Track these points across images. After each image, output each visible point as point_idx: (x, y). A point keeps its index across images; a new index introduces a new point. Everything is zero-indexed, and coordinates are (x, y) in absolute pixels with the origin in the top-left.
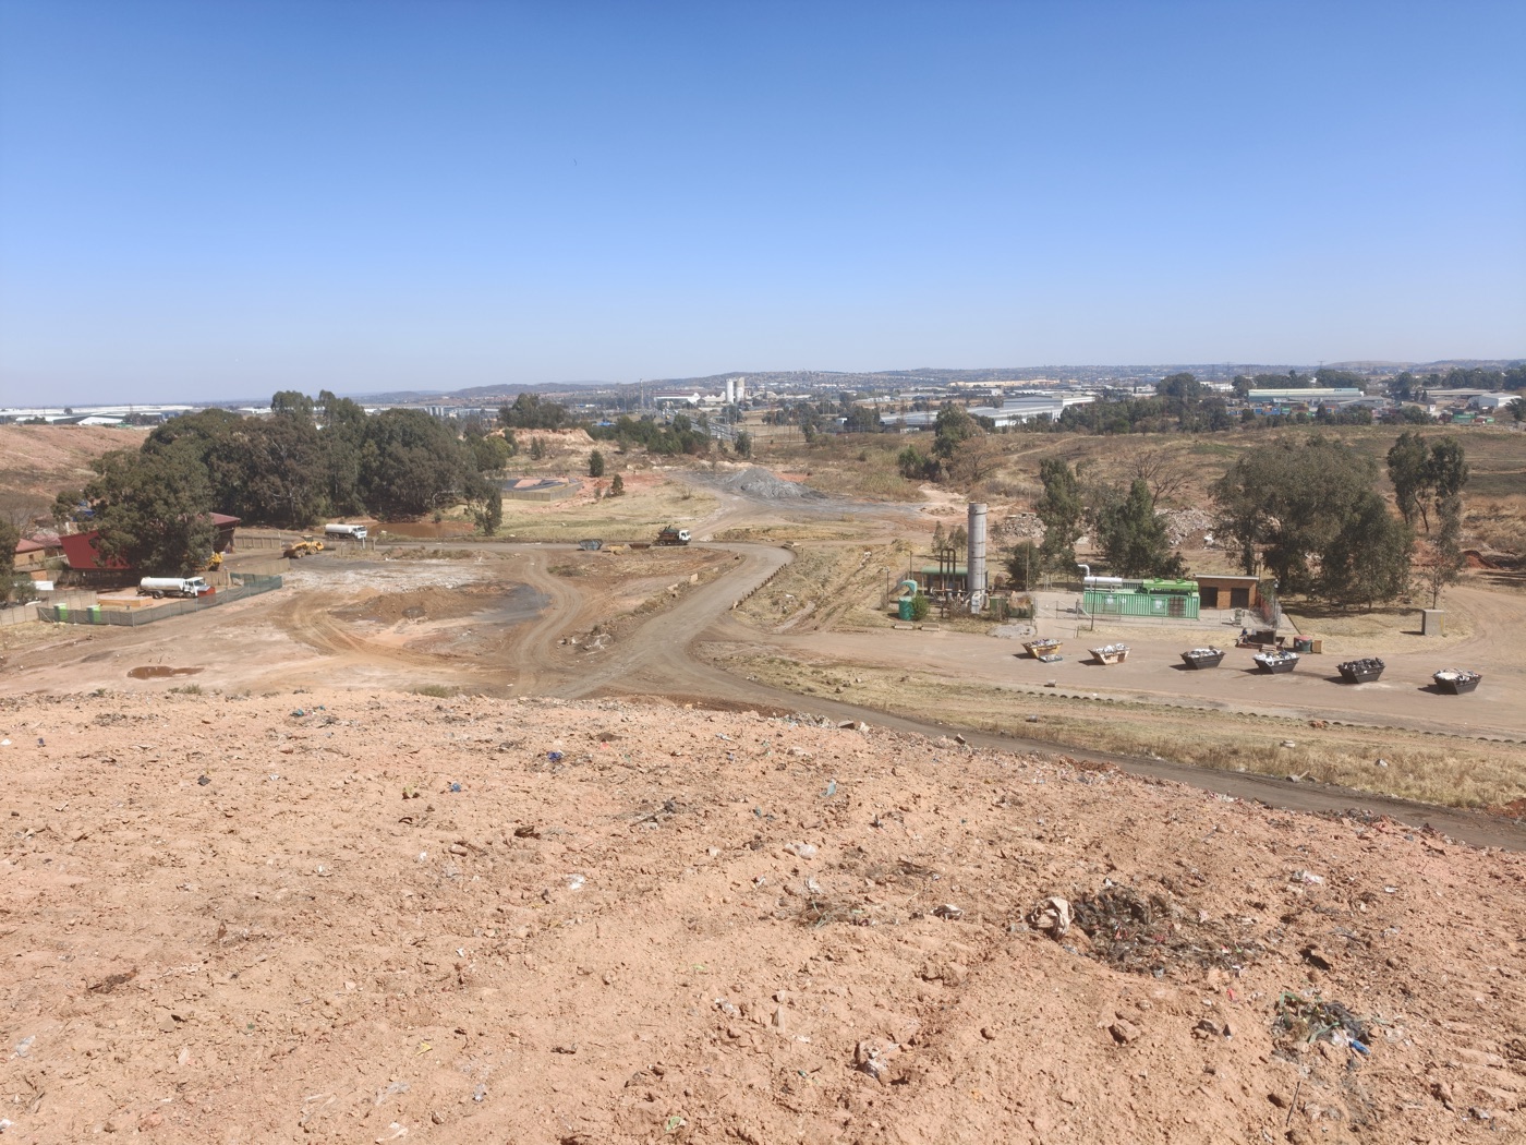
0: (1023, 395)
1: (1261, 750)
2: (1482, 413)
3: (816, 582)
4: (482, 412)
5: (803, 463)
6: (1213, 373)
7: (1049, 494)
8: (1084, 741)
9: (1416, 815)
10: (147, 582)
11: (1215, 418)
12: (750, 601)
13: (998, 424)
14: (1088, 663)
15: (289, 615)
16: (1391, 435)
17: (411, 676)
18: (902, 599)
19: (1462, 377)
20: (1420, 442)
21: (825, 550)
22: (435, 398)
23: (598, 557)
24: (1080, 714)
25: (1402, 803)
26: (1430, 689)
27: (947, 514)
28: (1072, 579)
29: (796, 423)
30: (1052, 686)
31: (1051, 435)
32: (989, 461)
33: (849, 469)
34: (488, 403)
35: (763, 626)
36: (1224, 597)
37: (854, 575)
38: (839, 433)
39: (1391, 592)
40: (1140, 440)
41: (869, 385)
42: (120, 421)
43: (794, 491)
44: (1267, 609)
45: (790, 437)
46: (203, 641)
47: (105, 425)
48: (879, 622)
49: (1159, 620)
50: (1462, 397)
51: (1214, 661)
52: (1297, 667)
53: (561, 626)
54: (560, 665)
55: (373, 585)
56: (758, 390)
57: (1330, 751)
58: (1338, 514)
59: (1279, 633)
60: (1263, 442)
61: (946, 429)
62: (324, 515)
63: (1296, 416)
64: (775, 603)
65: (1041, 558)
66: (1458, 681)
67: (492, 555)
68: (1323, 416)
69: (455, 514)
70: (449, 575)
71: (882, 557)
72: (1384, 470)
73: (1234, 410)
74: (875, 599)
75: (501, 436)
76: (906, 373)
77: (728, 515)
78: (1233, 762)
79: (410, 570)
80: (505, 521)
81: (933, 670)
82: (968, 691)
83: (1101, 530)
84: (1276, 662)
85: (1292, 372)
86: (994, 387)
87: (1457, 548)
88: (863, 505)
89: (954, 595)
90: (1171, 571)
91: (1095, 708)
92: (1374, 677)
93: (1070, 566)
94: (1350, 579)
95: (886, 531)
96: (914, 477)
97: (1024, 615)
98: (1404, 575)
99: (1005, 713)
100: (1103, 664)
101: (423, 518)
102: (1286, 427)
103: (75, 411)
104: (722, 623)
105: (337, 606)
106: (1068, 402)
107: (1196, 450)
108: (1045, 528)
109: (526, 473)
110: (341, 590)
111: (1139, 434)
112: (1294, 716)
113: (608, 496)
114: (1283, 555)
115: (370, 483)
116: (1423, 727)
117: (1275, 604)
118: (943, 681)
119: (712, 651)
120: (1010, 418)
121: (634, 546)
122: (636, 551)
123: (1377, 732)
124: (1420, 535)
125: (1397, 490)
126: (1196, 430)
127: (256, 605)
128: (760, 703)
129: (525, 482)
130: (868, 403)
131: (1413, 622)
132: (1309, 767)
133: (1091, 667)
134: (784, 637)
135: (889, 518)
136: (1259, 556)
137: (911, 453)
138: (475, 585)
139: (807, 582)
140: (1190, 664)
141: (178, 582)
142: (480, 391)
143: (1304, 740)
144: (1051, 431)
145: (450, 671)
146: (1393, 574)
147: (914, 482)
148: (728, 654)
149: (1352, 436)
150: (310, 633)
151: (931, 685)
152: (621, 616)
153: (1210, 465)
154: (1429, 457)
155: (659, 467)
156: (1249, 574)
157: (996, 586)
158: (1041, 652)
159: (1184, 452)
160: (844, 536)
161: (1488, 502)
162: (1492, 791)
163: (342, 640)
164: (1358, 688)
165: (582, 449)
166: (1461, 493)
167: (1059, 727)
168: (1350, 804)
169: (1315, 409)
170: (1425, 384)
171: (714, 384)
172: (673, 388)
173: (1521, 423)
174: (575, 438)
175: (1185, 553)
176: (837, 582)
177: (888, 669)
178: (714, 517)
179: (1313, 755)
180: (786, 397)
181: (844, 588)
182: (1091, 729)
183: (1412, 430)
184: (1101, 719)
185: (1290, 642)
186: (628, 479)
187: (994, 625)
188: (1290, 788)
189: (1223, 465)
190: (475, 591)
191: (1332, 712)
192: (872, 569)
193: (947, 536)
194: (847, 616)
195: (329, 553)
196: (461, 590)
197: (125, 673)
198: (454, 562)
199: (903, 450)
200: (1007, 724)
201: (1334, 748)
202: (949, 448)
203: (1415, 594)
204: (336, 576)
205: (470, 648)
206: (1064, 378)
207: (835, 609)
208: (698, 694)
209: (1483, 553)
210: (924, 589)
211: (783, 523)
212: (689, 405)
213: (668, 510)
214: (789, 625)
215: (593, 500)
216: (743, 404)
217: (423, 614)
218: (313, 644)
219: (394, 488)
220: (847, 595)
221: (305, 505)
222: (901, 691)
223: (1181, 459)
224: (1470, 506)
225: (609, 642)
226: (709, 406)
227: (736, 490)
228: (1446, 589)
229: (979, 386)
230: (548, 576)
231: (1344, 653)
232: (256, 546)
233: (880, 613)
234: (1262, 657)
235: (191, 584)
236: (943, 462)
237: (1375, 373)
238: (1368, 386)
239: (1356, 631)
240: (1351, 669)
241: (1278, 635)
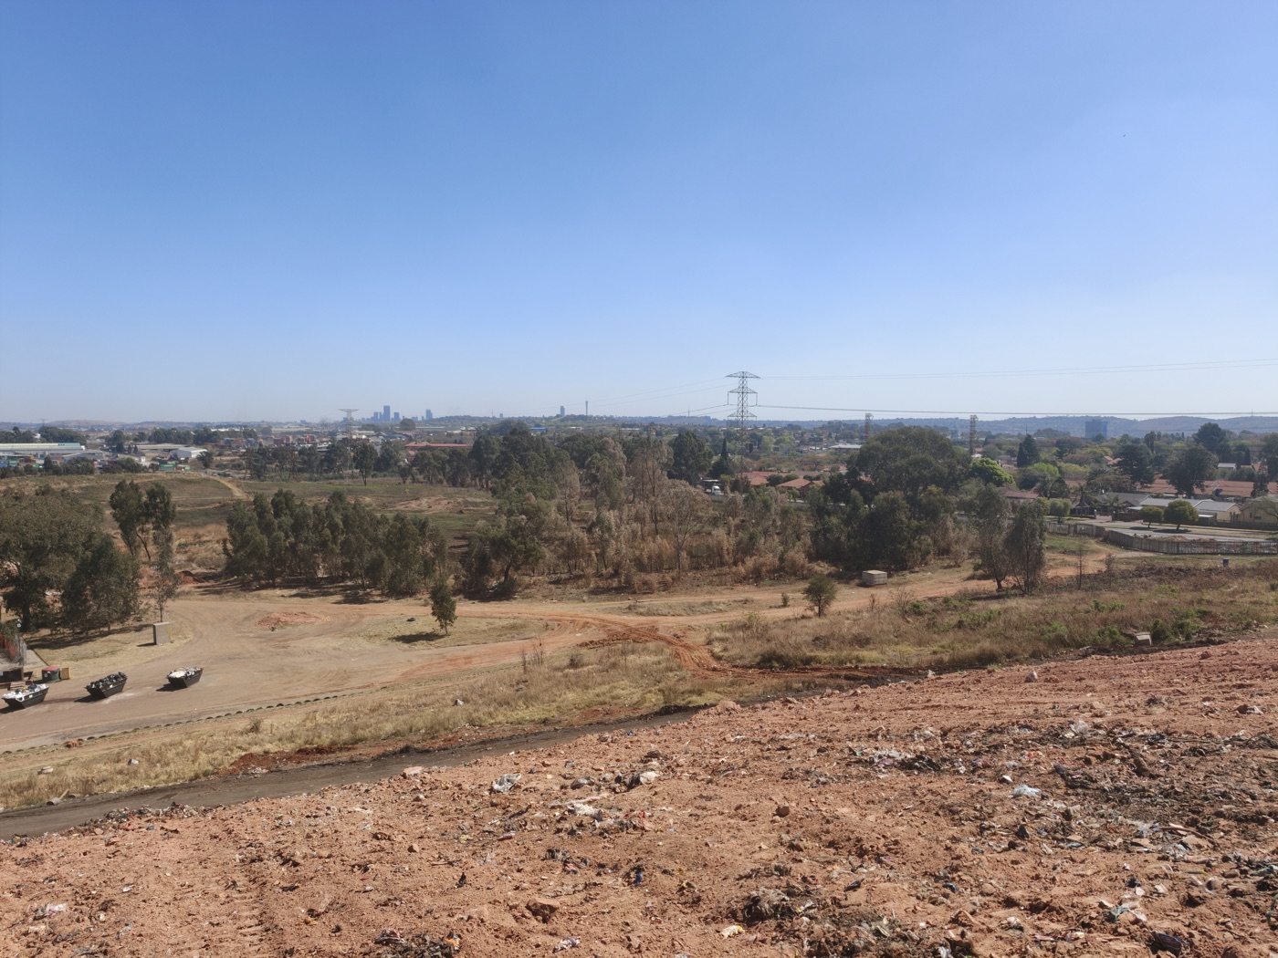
1: (19, 785)
2: (181, 462)
9: (165, 798)
16: (111, 482)
19: (161, 435)
20: (135, 487)
25: (153, 791)
26: (166, 688)
39: (125, 614)
44: (11, 649)
50: (165, 450)
52: (47, 697)
57: (87, 765)
58: (72, 552)
59: (26, 669)
63: (25, 468)
66: (186, 677)
68: (50, 467)
72: (108, 512)
84: (26, 697)
85: (16, 429)
87: (173, 570)
92: (119, 689)
94: (89, 608)
98: (135, 598)
102: (14, 479)
112: (50, 742)
114: (23, 596)
116: (164, 721)
117: (20, 642)
123: (126, 736)
124: (143, 563)
125: (121, 527)
131: (146, 636)
132: (69, 785)
143: (62, 762)
149: (78, 484)
154: (144, 499)
161: (193, 532)
162: (220, 757)
164: (107, 701)
166: (172, 526)
168: (106, 808)
169: (42, 462)
170: (135, 440)
173: (209, 470)
179: (71, 773)
183: (128, 478)
185: (38, 675)
188: (51, 811)
191: (86, 729)
201: (90, 762)
203: (145, 612)
209: (193, 572)
224: (180, 536)
228: (170, 604)
231: (91, 674)
234: (12, 695)
237: (92, 430)
238: (88, 442)
239: (100, 653)
240: (98, 686)
241: (25, 671)
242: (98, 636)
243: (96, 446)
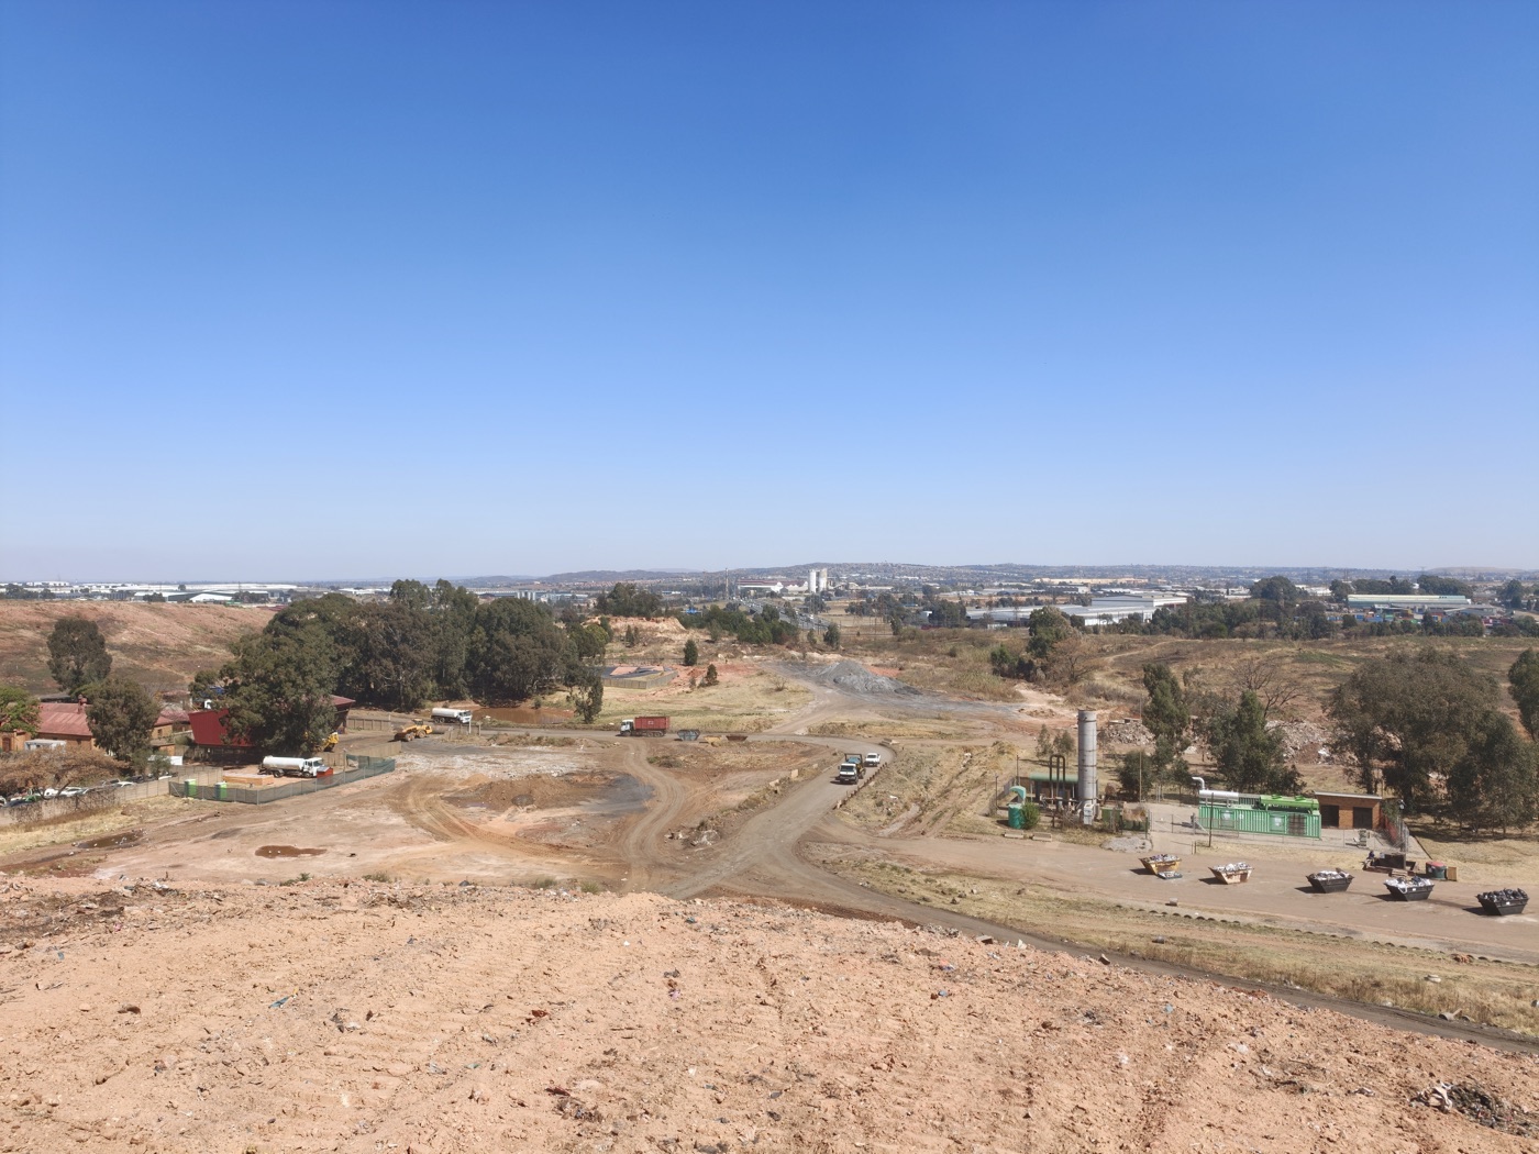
0: (1112, 594)
1: (1406, 985)
3: (919, 783)
4: (573, 597)
5: (892, 658)
6: (1309, 577)
7: (1155, 701)
8: (1217, 965)
10: (269, 760)
11: (1313, 624)
12: (854, 800)
13: (1088, 623)
14: (1209, 881)
15: (403, 798)
16: (1506, 647)
17: (526, 866)
18: (1012, 806)
21: (924, 749)
22: (526, 583)
23: (696, 748)
24: (1208, 936)
27: (1047, 716)
28: (1184, 791)
29: (879, 615)
30: (1174, 904)
31: (1146, 637)
32: (1087, 664)
33: (940, 665)
34: (578, 589)
35: (869, 828)
36: (1346, 816)
37: (957, 777)
38: (925, 627)
39: (1526, 817)
40: (1243, 648)
41: (952, 579)
42: (229, 598)
43: (888, 686)
44: (1392, 831)
45: (875, 628)
46: (324, 821)
47: (216, 602)
48: (989, 829)
49: (1279, 838)
51: (1342, 884)
52: (1432, 895)
53: (666, 820)
54: (670, 861)
55: (481, 771)
56: (840, 580)
57: (1479, 988)
58: (1462, 733)
59: (1409, 857)
60: (1370, 651)
61: (1040, 629)
62: (429, 699)
63: (1401, 624)
64: (879, 804)
65: (1153, 768)
67: (592, 743)
68: (1430, 625)
69: (555, 701)
70: (554, 763)
71: (983, 759)
72: (1505, 685)
73: (1334, 616)
74: (983, 804)
75: (596, 623)
76: (989, 568)
77: (822, 709)
78: (1378, 994)
79: (514, 756)
80: (605, 709)
81: (1047, 883)
82: (1088, 907)
83: (1212, 741)
84: (1410, 889)
85: (1393, 578)
86: (1082, 585)
88: (959, 703)
89: (1065, 803)
90: (1288, 786)
91: (1222, 930)
92: (1518, 910)
93: (1182, 776)
94: (1480, 803)
95: (986, 732)
96: (1009, 676)
97: (1140, 828)
99: (1129, 932)
100: (1225, 883)
101: (523, 704)
102: (1393, 637)
103: (188, 587)
104: (826, 822)
105: (448, 791)
106: (1159, 602)
107: (1301, 658)
108: (1151, 736)
109: (623, 660)
110: (451, 774)
111: (1239, 640)
112: (1435, 948)
113: (702, 685)
114: (1405, 775)
115: (476, 668)
117: (1402, 824)
118: (1060, 895)
119: (818, 851)
120: (1100, 617)
121: (732, 738)
122: (733, 743)
123: (1528, 970)
125: (1521, 706)
126: (1296, 637)
127: (372, 788)
128: (877, 911)
129: (621, 670)
130: (952, 596)
132: (1458, 1004)
133: (1213, 886)
134: (890, 841)
135: (987, 718)
136: (1378, 774)
137: (1002, 653)
138: (579, 774)
139: (909, 783)
140: (1316, 887)
141: (298, 762)
142: (570, 576)
143: (1450, 975)
144: (1144, 632)
145: (564, 862)
146: (1526, 798)
147: (1008, 681)
148: (834, 857)
149: (1465, 648)
150: (426, 817)
151: (1049, 900)
152: (726, 810)
153: (1316, 675)
155: (749, 657)
156: (1370, 792)
157: (1107, 796)
158: (1159, 868)
159: (1287, 660)
160: (942, 735)
163: (456, 827)
164: (1502, 920)
165: (674, 637)
167: (1187, 949)
169: (1421, 617)
171: (797, 574)
172: (756, 577)
174: (667, 626)
175: (1301, 768)
176: (940, 784)
177: (1002, 880)
178: (808, 710)
179: (1462, 991)
180: (868, 588)
181: (948, 791)
182: (1222, 952)
183: (1534, 644)
184: (1230, 943)
185: (1421, 868)
186: (721, 668)
187: (1108, 837)
188: (1444, 1026)
189: (1331, 675)
190: (580, 780)
191: (1476, 946)
192: (975, 772)
193: (1052, 741)
194: (955, 821)
195: (437, 737)
196: (567, 777)
197: (253, 851)
198: (557, 749)
199: (995, 648)
200: (1131, 944)
201: (1483, 986)
202: (1044, 647)
204: (446, 760)
205: (581, 839)
206: (1153, 579)
207: (941, 814)
208: (811, 899)
210: (1032, 796)
211: (877, 718)
212: (773, 594)
213: (761, 701)
214: (894, 828)
215: (688, 689)
216: (825, 594)
217: (533, 802)
218: (429, 829)
219: (499, 673)
220: (952, 798)
221: (414, 689)
222: (1019, 904)
223: (1285, 667)
225: (715, 839)
226: (792, 595)
227: (829, 682)
229: (1064, 583)
230: (649, 766)
231: (1483, 882)
232: (369, 727)
233: (988, 821)
234: (1394, 882)
235: (310, 764)
236: (1037, 662)
237: (1480, 579)
238: (1475, 593)
239: (1492, 859)
240: (1492, 899)
241: (1407, 859)
242: (1490, 837)
243: (1485, 600)
